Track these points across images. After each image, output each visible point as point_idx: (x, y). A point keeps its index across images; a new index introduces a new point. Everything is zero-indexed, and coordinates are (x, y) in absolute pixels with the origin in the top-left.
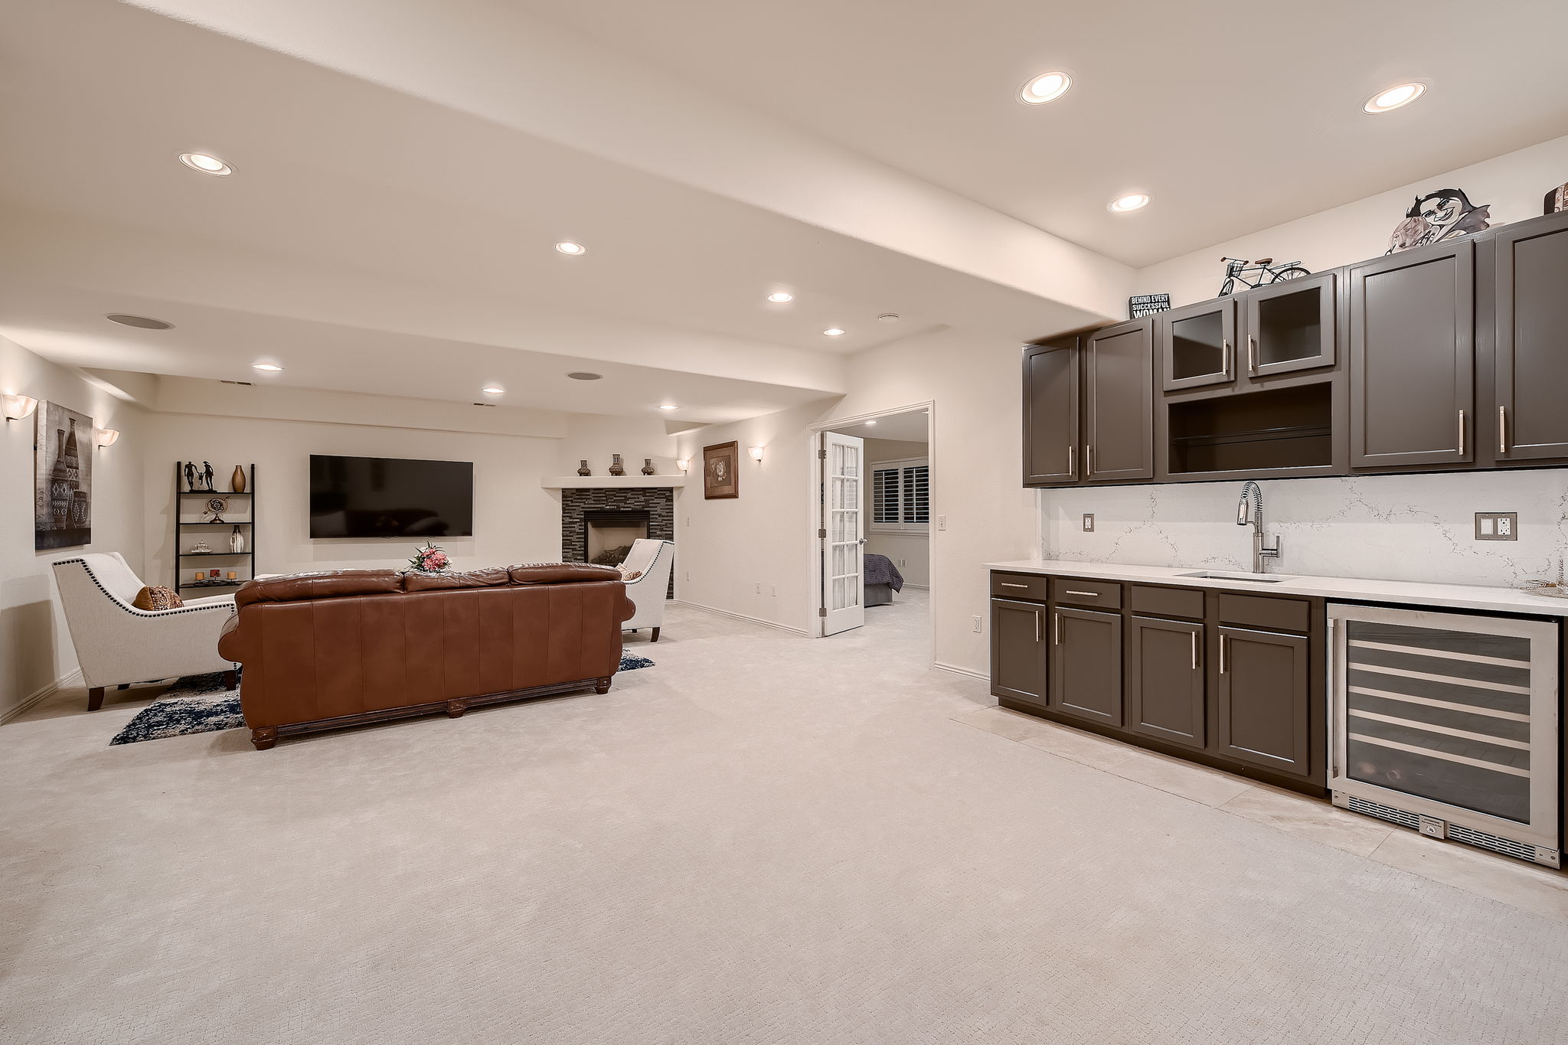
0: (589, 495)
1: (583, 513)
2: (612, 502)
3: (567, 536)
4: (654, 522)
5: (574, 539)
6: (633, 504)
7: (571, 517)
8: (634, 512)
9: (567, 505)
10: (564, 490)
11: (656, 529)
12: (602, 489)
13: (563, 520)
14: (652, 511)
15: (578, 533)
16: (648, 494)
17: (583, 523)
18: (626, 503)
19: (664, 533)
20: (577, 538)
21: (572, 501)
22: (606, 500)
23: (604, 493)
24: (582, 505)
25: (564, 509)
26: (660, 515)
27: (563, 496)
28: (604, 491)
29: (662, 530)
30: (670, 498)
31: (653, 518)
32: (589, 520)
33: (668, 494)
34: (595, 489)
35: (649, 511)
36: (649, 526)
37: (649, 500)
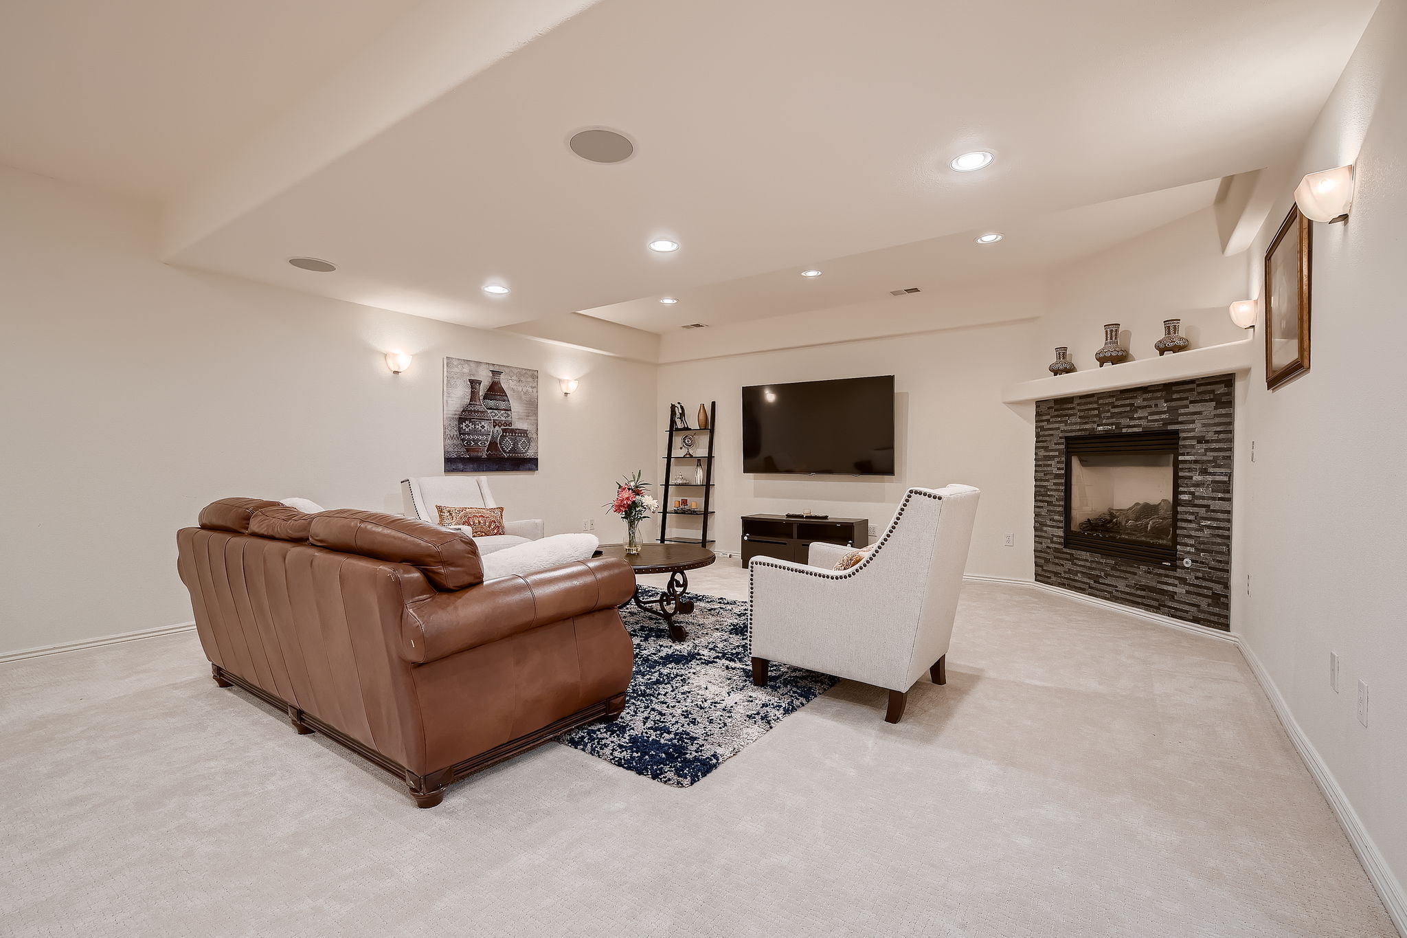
0: (1073, 408)
1: (1063, 441)
2: (1108, 418)
3: (1041, 480)
4: (1188, 454)
5: (1050, 484)
6: (1143, 420)
7: (1046, 449)
8: (1148, 435)
9: (1042, 428)
10: (1039, 403)
11: (1190, 470)
12: (1092, 395)
13: (1036, 454)
14: (1184, 431)
15: (1057, 476)
16: (1174, 397)
17: (1063, 459)
18: (1132, 418)
19: (1210, 478)
20: (1055, 484)
21: (1048, 421)
22: (1099, 416)
23: (1097, 402)
24: (1063, 427)
25: (1038, 436)
26: (1200, 440)
27: (1038, 414)
28: (1095, 399)
29: (1204, 472)
30: (1224, 399)
31: (1185, 446)
32: (1075, 453)
33: (1221, 389)
34: (1081, 397)
35: (1176, 432)
36: (1176, 464)
37: (1176, 408)
